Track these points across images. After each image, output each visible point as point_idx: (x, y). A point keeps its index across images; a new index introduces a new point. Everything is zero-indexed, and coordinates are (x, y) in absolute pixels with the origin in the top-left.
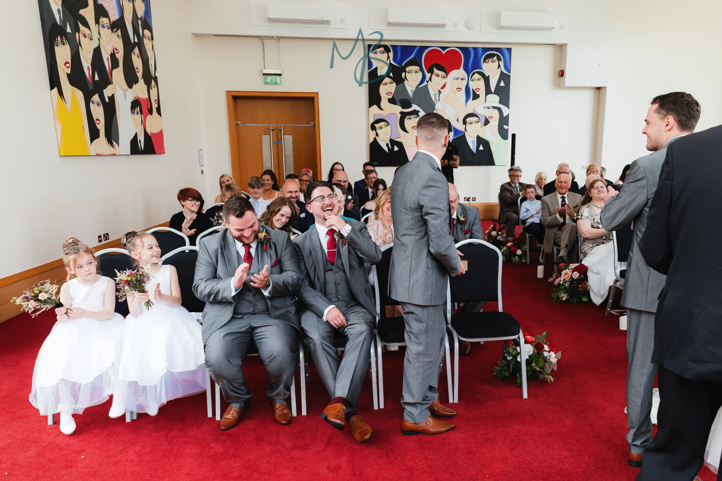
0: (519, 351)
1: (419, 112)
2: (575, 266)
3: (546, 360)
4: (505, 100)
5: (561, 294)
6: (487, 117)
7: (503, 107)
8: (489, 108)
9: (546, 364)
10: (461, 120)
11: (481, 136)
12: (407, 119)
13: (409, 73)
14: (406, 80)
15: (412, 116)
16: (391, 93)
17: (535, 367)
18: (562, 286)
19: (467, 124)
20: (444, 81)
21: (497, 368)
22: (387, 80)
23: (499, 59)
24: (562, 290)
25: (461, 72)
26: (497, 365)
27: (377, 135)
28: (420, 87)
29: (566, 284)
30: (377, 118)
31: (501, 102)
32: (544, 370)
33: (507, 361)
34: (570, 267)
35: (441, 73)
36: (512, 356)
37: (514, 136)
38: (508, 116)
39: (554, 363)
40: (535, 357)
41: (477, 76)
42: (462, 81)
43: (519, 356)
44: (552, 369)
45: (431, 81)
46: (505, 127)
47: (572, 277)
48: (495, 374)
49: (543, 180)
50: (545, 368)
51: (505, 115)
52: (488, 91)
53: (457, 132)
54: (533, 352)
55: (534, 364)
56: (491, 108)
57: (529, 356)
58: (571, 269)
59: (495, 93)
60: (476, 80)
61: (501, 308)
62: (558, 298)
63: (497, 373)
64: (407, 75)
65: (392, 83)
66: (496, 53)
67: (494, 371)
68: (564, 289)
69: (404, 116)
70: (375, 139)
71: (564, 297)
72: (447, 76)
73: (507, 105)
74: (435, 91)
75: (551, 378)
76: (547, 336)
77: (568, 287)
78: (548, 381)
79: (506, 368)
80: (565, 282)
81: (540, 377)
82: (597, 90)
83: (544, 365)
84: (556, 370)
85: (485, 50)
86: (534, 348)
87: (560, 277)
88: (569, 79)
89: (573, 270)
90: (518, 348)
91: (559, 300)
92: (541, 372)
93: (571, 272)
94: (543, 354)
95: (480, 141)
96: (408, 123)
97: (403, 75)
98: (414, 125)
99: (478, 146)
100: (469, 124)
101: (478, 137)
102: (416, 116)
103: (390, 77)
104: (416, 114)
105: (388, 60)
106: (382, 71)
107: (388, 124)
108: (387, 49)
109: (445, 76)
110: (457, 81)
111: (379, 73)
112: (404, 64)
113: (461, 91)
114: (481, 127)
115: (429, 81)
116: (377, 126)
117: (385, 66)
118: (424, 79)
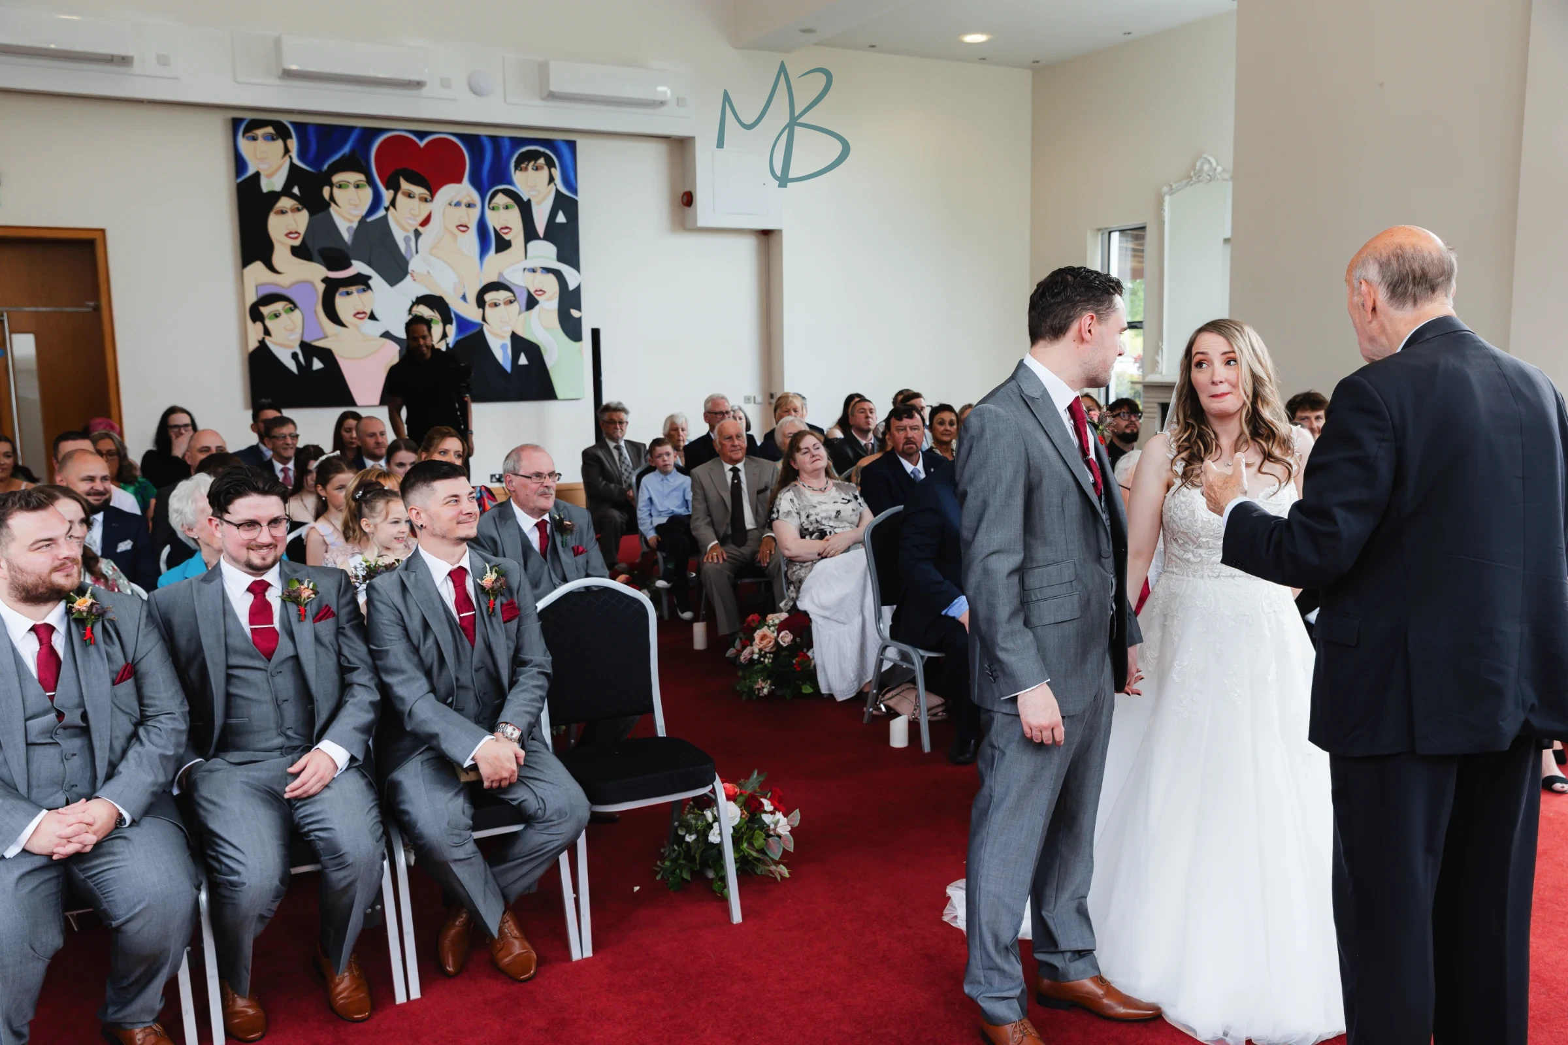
0: (710, 820)
1: (369, 278)
2: (780, 619)
3: (768, 832)
4: (569, 253)
5: (757, 682)
6: (532, 291)
7: (566, 270)
8: (534, 271)
9: (770, 840)
10: (472, 298)
11: (521, 333)
12: (341, 294)
13: (340, 187)
14: (333, 204)
15: (353, 289)
16: (296, 233)
17: (749, 850)
18: (757, 664)
19: (487, 307)
20: (425, 209)
21: (663, 863)
22: (285, 203)
23: (550, 164)
24: (759, 672)
25: (464, 190)
26: (662, 858)
27: (267, 332)
28: (369, 220)
29: (765, 659)
30: (264, 292)
31: (561, 258)
32: (767, 855)
33: (684, 846)
34: (769, 623)
35: (418, 190)
36: (697, 832)
37: (596, 333)
38: (578, 288)
39: (786, 835)
40: (745, 827)
41: (501, 199)
42: (470, 210)
43: (713, 832)
44: (784, 849)
45: (394, 207)
46: (575, 313)
47: (777, 643)
48: (658, 878)
49: (680, 430)
50: (769, 849)
51: (572, 286)
52: (530, 234)
53: (463, 324)
54: (741, 817)
55: (745, 845)
56: (539, 270)
57: (733, 827)
58: (772, 626)
59: (546, 238)
60: (501, 207)
61: (661, 727)
62: (752, 690)
63: (662, 876)
64: (336, 191)
65: (298, 210)
66: (541, 149)
67: (658, 873)
68: (762, 671)
69: (332, 288)
70: (262, 343)
71: (763, 688)
72: (432, 196)
73: (575, 264)
74: (407, 231)
75: (784, 871)
76: (762, 779)
77: (769, 666)
78: (776, 878)
79: (682, 862)
80: (763, 654)
81: (756, 874)
82: (763, 238)
83: (766, 844)
84: (792, 850)
85: (518, 142)
86: (741, 810)
87: (752, 645)
88: (705, 212)
89: (780, 627)
90: (708, 813)
91: (752, 694)
92: (760, 859)
93: (773, 632)
94: (762, 820)
95: (519, 343)
96: (345, 304)
97: (326, 191)
98: (360, 308)
99: (515, 358)
100: (490, 306)
101: (514, 336)
102: (363, 287)
103: (293, 196)
104: (363, 284)
105: (287, 158)
106: (273, 182)
107: (294, 306)
108: (281, 132)
109: (429, 198)
110: (457, 209)
111: (266, 185)
112: (326, 167)
113: (468, 232)
114: (520, 313)
115: (391, 208)
116: (265, 310)
117: (278, 169)
118: (376, 202)
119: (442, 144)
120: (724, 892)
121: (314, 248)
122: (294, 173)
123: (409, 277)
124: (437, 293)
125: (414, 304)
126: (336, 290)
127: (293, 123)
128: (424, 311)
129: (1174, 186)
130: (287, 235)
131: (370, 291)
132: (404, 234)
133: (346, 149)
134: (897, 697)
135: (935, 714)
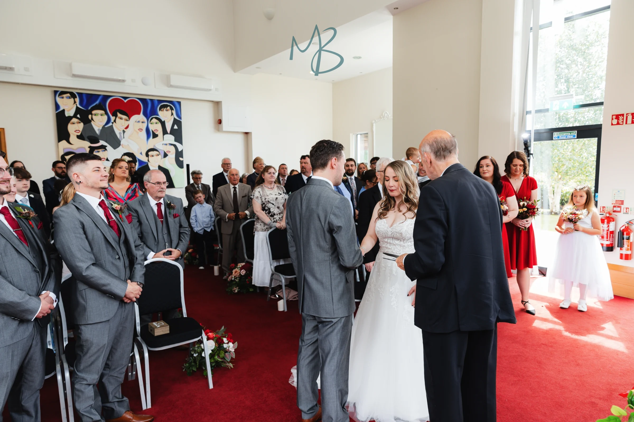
0: (203, 348)
1: (106, 146)
2: (242, 265)
3: (226, 351)
4: (178, 138)
5: (233, 288)
6: (166, 152)
7: (178, 144)
8: (166, 145)
9: (226, 354)
10: (144, 154)
11: (162, 165)
12: (96, 152)
13: (95, 115)
14: (92, 121)
15: (100, 150)
16: (79, 130)
17: (218, 359)
19: (149, 157)
20: (127, 123)
21: (186, 365)
22: (74, 120)
23: (172, 109)
24: (234, 284)
25: (141, 117)
26: (186, 362)
28: (106, 126)
29: (236, 280)
30: (66, 151)
31: (176, 140)
32: (225, 359)
33: (193, 358)
34: (239, 266)
35: (124, 117)
36: (198, 353)
37: (188, 166)
38: (182, 151)
39: (232, 352)
40: (216, 350)
41: (154, 120)
42: (143, 124)
43: (203, 353)
44: (231, 357)
45: (115, 122)
46: (181, 159)
47: (240, 274)
48: (184, 370)
50: (226, 357)
51: (180, 150)
52: (165, 132)
53: (141, 162)
54: (215, 346)
55: (216, 357)
56: (168, 144)
57: (212, 350)
58: (239, 268)
59: (171, 133)
60: (154, 123)
61: (185, 313)
62: (232, 291)
63: (185, 369)
64: (94, 117)
65: (79, 123)
66: (169, 104)
67: (183, 368)
69: (92, 149)
71: (236, 290)
72: (129, 119)
73: (181, 142)
74: (120, 130)
75: (231, 365)
76: (225, 330)
77: (238, 282)
78: (229, 368)
79: (193, 364)
80: (235, 278)
81: (222, 366)
82: (246, 135)
83: (225, 356)
84: (234, 358)
85: (160, 101)
86: (215, 343)
87: (232, 275)
88: (225, 125)
89: (241, 269)
90: (202, 345)
91: (232, 292)
92: (222, 362)
93: (239, 270)
94: (223, 346)
97: (90, 117)
98: (103, 157)
100: (151, 156)
101: (160, 167)
102: (104, 149)
103: (78, 118)
104: (104, 148)
106: (70, 112)
108: (73, 95)
109: (128, 119)
110: (138, 123)
111: (67, 114)
112: (90, 108)
113: (143, 131)
114: (161, 159)
115: (114, 123)
116: (67, 157)
117: (72, 109)
118: (109, 121)
119: (133, 102)
120: (207, 376)
121: (85, 136)
122: (78, 110)
123: (121, 146)
124: (131, 152)
125: (123, 155)
126: (94, 150)
127: (78, 93)
128: (126, 158)
129: (376, 120)
130: (75, 131)
131: (106, 151)
132: (119, 132)
133: (97, 102)
134: (282, 292)
135: (295, 298)
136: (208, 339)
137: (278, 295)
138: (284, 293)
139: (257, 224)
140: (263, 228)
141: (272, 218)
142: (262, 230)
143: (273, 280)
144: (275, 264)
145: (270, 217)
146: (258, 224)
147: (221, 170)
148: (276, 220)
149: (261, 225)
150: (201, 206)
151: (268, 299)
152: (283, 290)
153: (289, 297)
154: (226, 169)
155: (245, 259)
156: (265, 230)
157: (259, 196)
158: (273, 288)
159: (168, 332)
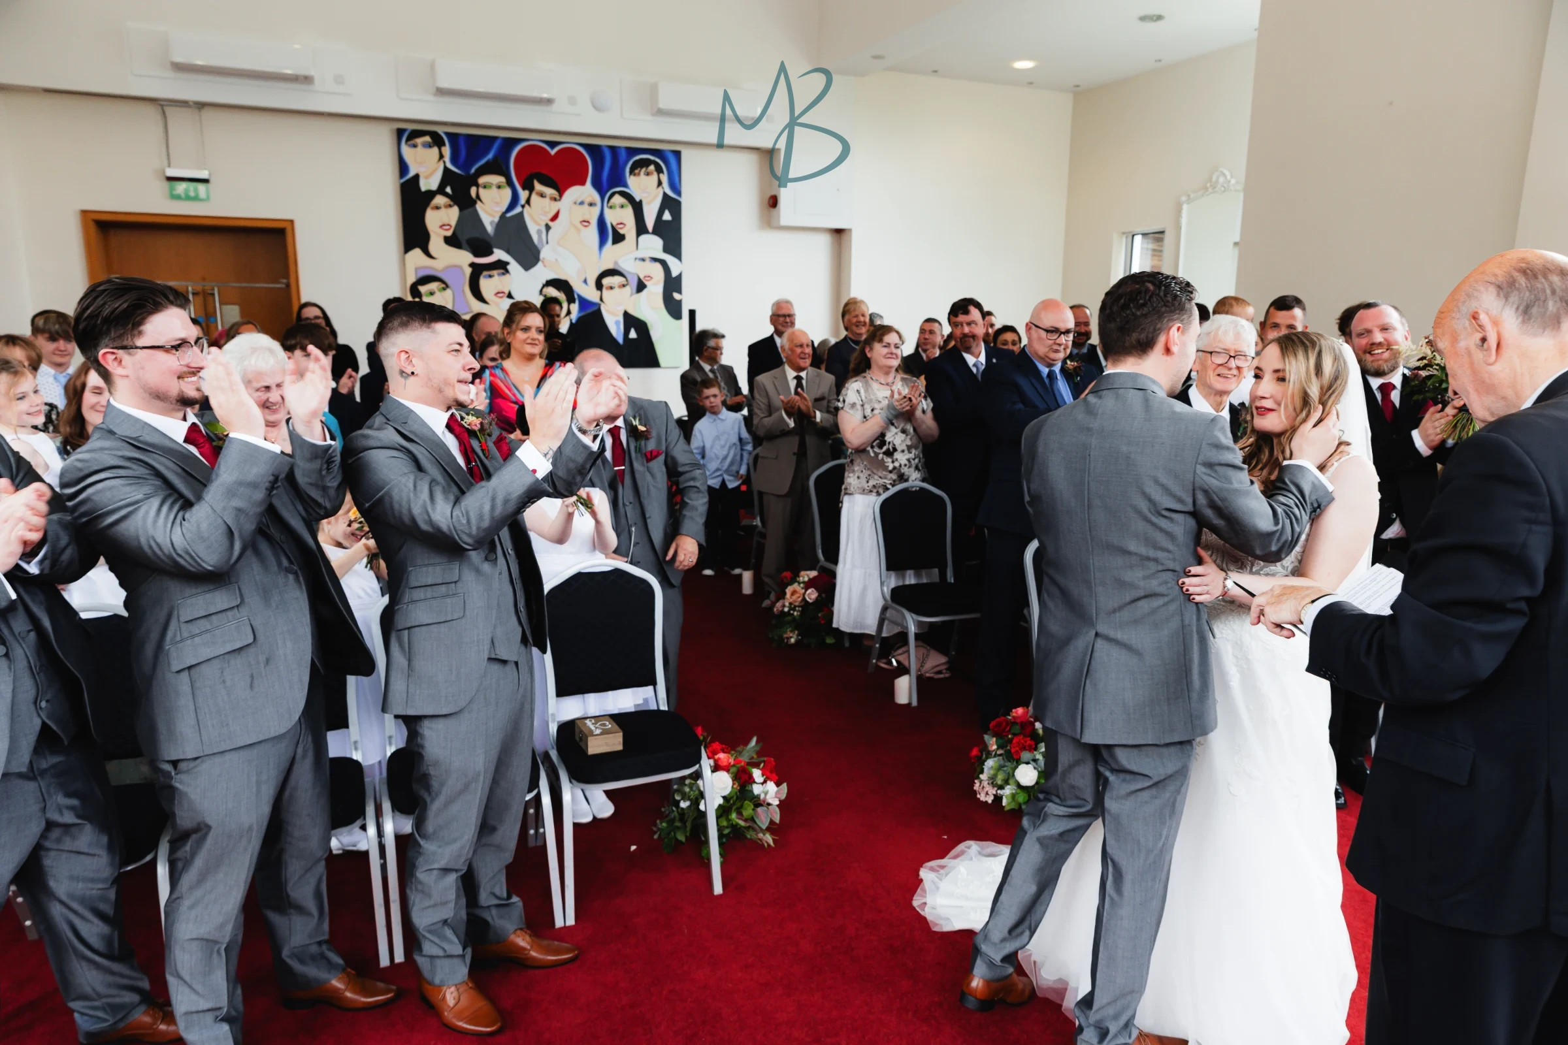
0: (702, 790)
1: (507, 263)
2: (811, 577)
3: (758, 803)
4: (673, 245)
5: (786, 632)
6: (642, 277)
7: (670, 260)
8: (643, 260)
9: (759, 810)
10: (592, 282)
11: (631, 312)
12: (485, 277)
13: (485, 187)
14: (479, 202)
15: (495, 272)
16: (449, 225)
17: (737, 820)
18: (787, 616)
19: (604, 290)
20: (554, 207)
21: (661, 823)
22: (440, 200)
23: (659, 170)
24: (788, 623)
25: (587, 191)
26: (662, 817)
28: (509, 215)
29: (794, 612)
30: (422, 274)
31: (666, 250)
32: (755, 823)
33: (679, 810)
34: (801, 579)
35: (549, 191)
36: (690, 800)
37: (692, 313)
38: (680, 275)
39: (774, 805)
40: (735, 798)
41: (618, 200)
42: (592, 208)
43: (703, 801)
44: (771, 819)
45: (529, 204)
46: (676, 296)
47: (804, 599)
48: (656, 837)
50: (757, 818)
51: (674, 274)
52: (641, 229)
53: (584, 303)
54: (732, 787)
55: (734, 816)
56: (648, 260)
57: (724, 797)
58: (804, 582)
59: (655, 232)
60: (618, 206)
62: (782, 639)
63: (660, 835)
64: (482, 192)
65: (450, 206)
66: (652, 158)
67: (655, 833)
68: (791, 622)
69: (477, 271)
71: (791, 637)
72: (561, 195)
73: (678, 255)
74: (538, 224)
75: (768, 839)
76: (758, 748)
77: (797, 618)
78: (764, 846)
79: (678, 824)
80: (792, 607)
81: (746, 837)
82: (836, 235)
83: (755, 814)
84: (778, 821)
85: (632, 151)
86: (733, 781)
87: (784, 598)
88: (787, 212)
89: (808, 585)
90: (700, 782)
91: (782, 643)
92: (749, 827)
93: (802, 588)
94: (752, 791)
95: (630, 321)
96: (487, 285)
97: (473, 191)
98: (500, 289)
99: (627, 332)
100: (607, 288)
101: (626, 315)
102: (503, 271)
103: (446, 195)
104: (502, 269)
105: (441, 162)
106: (430, 182)
107: (446, 286)
108: (437, 141)
109: (558, 198)
110: (581, 206)
111: (424, 186)
112: (473, 171)
113: (590, 226)
114: (632, 295)
115: (527, 206)
116: (423, 289)
117: (435, 171)
118: (514, 201)
119: (569, 154)
120: (709, 859)
121: (463, 238)
122: (447, 176)
123: (540, 264)
124: (563, 277)
125: (544, 286)
126: (480, 273)
127: (447, 134)
128: (552, 292)
129: (1192, 196)
131: (508, 275)
132: (537, 228)
133: (490, 156)
134: (906, 654)
135: (940, 672)
136: (716, 768)
137: (897, 661)
138: (912, 655)
139: (849, 477)
140: (866, 486)
141: (890, 460)
142: (863, 492)
143: (886, 622)
144: (893, 582)
145: (885, 456)
146: (851, 475)
147: (767, 330)
148: (900, 466)
149: (858, 478)
150: (715, 420)
151: (870, 670)
152: (909, 648)
153: (924, 668)
154: (780, 327)
155: (818, 561)
156: (871, 491)
157: (857, 402)
158: (884, 641)
159: (620, 748)
